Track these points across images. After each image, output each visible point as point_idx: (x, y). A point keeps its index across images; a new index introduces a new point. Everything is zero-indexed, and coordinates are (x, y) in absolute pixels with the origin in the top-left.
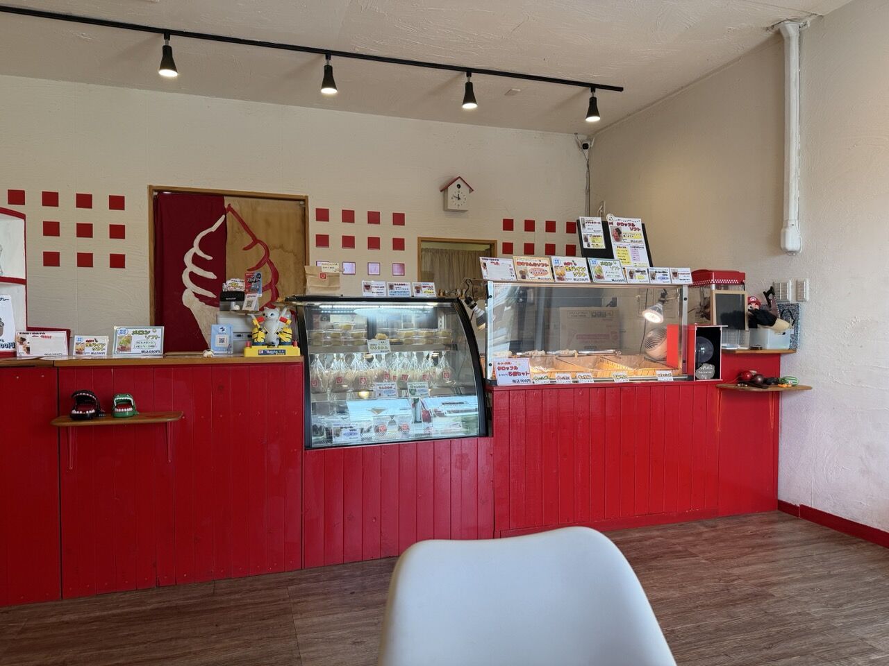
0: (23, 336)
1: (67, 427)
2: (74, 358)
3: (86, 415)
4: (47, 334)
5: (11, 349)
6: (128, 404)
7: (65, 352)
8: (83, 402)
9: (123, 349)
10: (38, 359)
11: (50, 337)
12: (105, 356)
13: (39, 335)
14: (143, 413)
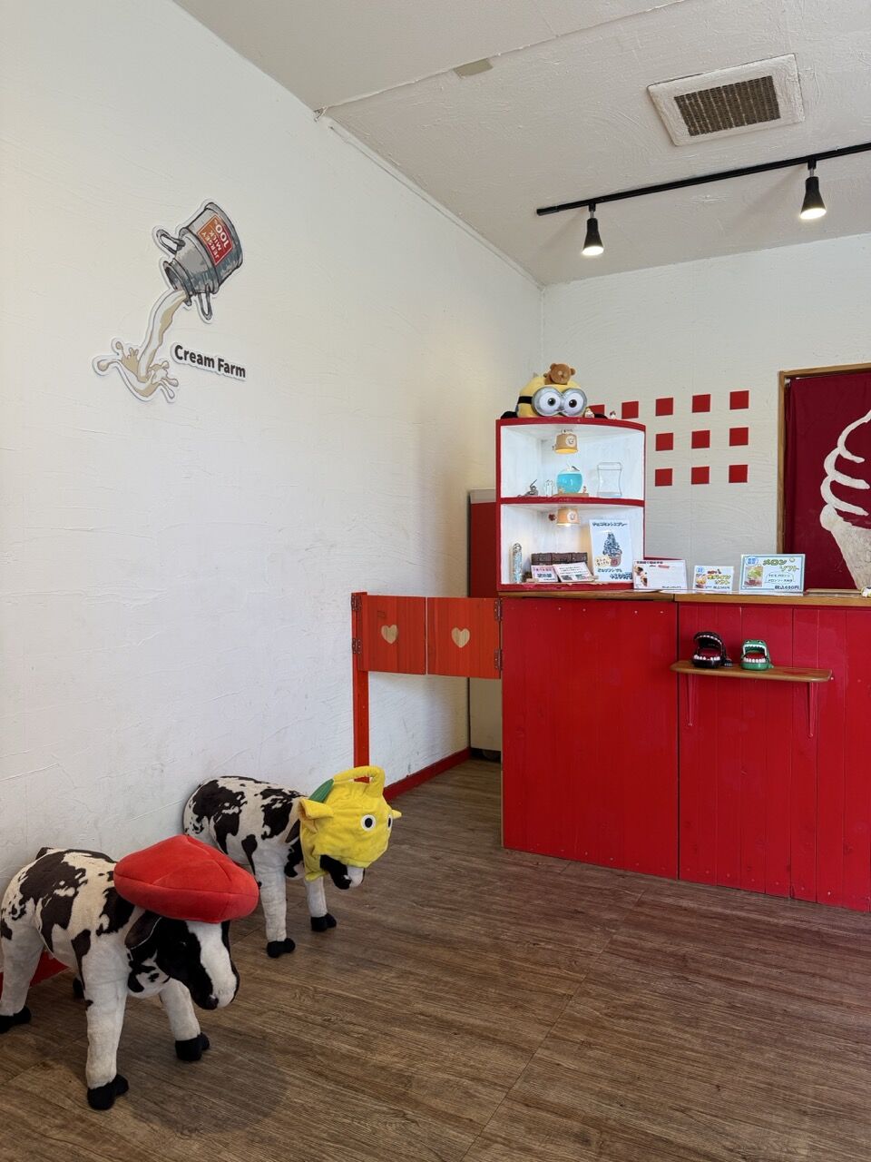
0: (641, 566)
1: (686, 675)
2: (694, 592)
3: (710, 662)
4: (665, 563)
5: (628, 581)
6: (760, 653)
7: (684, 586)
8: (707, 646)
9: (752, 583)
10: (657, 591)
11: (668, 567)
12: (730, 591)
13: (657, 565)
14: (779, 668)
